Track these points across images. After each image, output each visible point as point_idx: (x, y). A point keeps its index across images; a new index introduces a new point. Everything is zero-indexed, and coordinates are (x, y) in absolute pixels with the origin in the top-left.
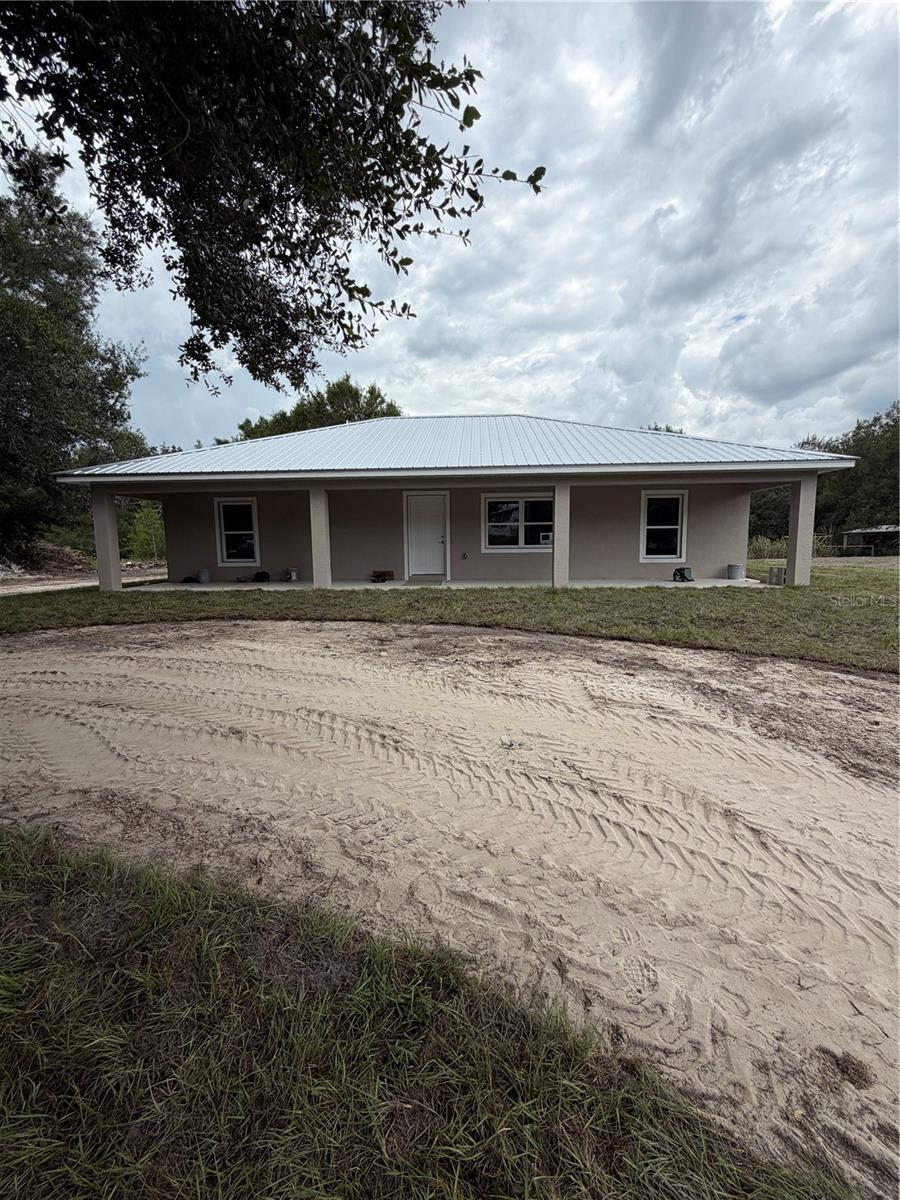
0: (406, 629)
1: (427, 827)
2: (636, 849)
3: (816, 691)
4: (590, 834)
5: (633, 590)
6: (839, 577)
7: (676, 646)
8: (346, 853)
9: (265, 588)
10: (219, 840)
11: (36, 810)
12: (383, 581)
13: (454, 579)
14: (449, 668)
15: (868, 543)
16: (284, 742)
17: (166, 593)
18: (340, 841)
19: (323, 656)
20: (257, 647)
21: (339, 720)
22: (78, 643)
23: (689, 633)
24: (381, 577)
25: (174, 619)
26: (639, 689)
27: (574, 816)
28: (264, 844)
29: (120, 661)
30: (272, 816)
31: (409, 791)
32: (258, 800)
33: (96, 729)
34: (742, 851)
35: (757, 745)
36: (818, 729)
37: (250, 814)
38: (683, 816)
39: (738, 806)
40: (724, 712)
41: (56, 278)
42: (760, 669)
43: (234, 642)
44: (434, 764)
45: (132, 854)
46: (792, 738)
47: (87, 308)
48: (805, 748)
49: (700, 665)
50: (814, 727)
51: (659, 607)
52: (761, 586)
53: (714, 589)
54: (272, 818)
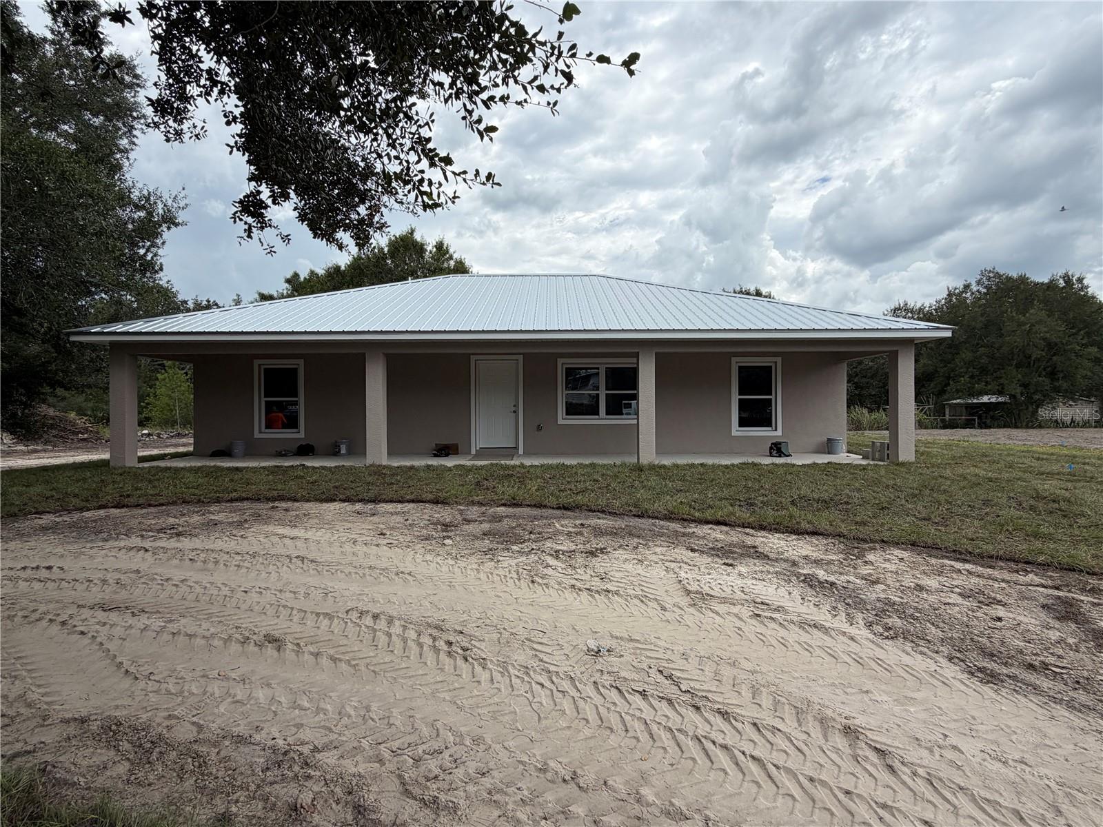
0: (474, 512)
1: (503, 755)
2: (747, 778)
3: (932, 582)
4: (694, 759)
5: (727, 467)
6: (945, 452)
7: (777, 531)
8: (407, 793)
9: (309, 463)
10: (250, 780)
11: (18, 747)
12: (447, 455)
13: (527, 453)
14: (524, 558)
15: (972, 415)
16: (332, 652)
17: (191, 469)
18: (400, 777)
19: (377, 545)
20: (299, 534)
21: (397, 623)
22: (80, 530)
23: (791, 517)
24: (444, 450)
25: (199, 501)
26: (740, 582)
27: (674, 737)
28: (305, 783)
29: (132, 553)
30: (316, 747)
31: (480, 711)
32: (299, 726)
33: (99, 639)
34: (867, 776)
35: (873, 647)
36: (937, 627)
37: (289, 745)
38: (798, 735)
39: (860, 721)
40: (834, 608)
41: (90, 120)
42: (870, 557)
43: (271, 528)
44: (510, 677)
45: (139, 800)
46: (911, 638)
47: (121, 151)
48: (926, 650)
49: (804, 553)
50: (933, 624)
51: (757, 486)
52: (864, 462)
53: (814, 465)
54: (316, 749)
